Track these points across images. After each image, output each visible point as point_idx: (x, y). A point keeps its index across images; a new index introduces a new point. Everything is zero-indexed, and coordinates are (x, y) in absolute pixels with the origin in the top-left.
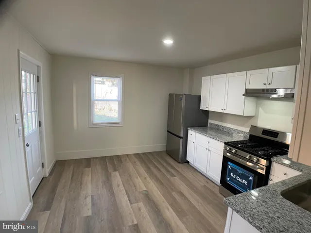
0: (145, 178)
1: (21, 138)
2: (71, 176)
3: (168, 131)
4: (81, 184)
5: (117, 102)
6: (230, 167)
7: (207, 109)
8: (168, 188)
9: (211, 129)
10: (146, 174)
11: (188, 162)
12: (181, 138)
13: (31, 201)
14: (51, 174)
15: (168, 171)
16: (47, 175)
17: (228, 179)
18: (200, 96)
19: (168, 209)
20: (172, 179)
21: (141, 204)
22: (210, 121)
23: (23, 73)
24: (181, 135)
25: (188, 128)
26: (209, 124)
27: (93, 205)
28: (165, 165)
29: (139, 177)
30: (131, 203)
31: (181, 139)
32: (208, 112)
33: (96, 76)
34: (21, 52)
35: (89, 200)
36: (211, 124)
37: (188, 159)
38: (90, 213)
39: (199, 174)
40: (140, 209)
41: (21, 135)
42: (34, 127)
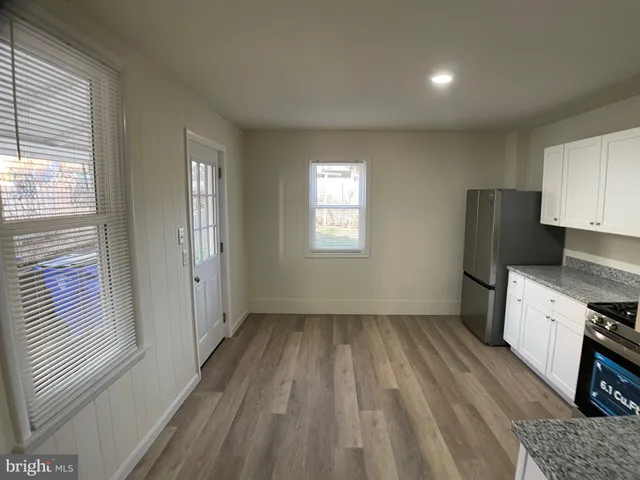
0: (402, 366)
1: (188, 267)
2: (267, 341)
3: (465, 273)
4: (281, 357)
5: (358, 211)
6: (599, 365)
7: (556, 224)
8: (445, 393)
9: (570, 270)
10: (404, 359)
11: (508, 346)
12: (490, 288)
13: (197, 371)
14: (237, 334)
15: (454, 358)
16: (231, 335)
17: (594, 394)
18: (541, 193)
19: (435, 435)
20: (459, 376)
21: (380, 414)
22: (568, 253)
23: (194, 164)
24: (492, 282)
25: (509, 268)
26: (564, 260)
27: (292, 396)
28: (452, 344)
29: (388, 362)
30: (361, 408)
31: (492, 292)
32: (563, 230)
33: (318, 161)
34: (188, 132)
35: (288, 387)
36: (571, 259)
37: (507, 337)
38: (282, 410)
39: (528, 374)
40: (375, 423)
41: (187, 262)
42: (212, 253)
